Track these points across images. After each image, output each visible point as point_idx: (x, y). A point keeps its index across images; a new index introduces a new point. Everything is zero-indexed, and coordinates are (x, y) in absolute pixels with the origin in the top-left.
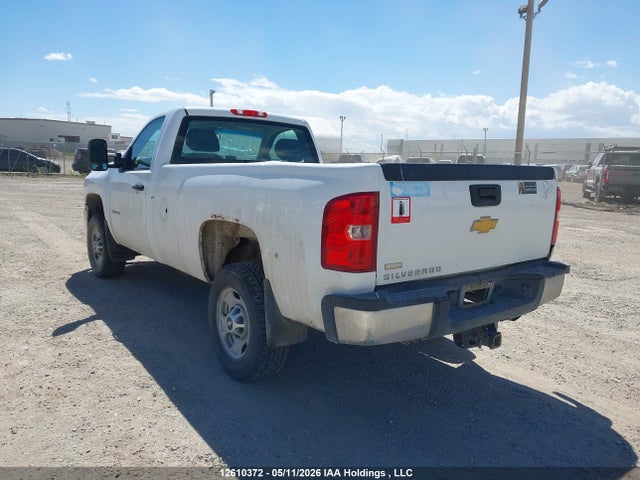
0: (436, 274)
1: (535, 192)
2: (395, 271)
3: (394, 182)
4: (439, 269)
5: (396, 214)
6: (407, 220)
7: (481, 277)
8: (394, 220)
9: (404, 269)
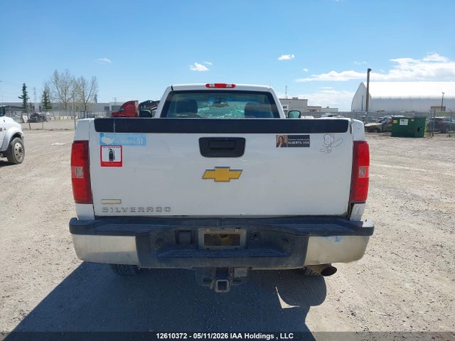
1: (308, 145)
2: (114, 206)
3: (105, 134)
4: (168, 209)
5: (106, 159)
6: (120, 164)
7: (226, 222)
8: (103, 164)
9: (124, 205)
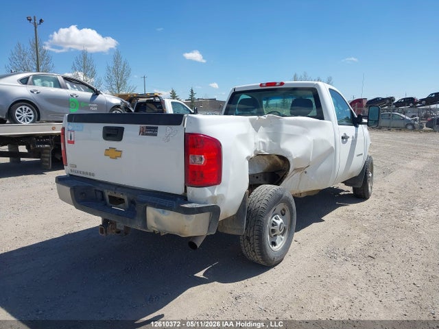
0: (92, 177)
1: (156, 135)
2: (74, 169)
3: (70, 123)
4: (93, 175)
6: (73, 143)
7: (118, 189)
8: (69, 142)
9: (77, 169)
